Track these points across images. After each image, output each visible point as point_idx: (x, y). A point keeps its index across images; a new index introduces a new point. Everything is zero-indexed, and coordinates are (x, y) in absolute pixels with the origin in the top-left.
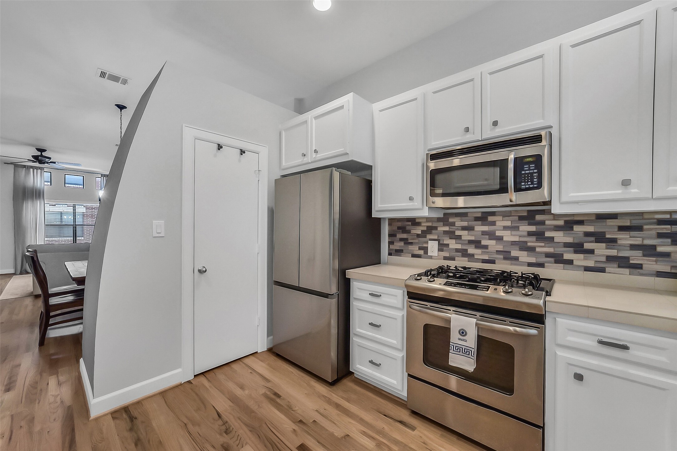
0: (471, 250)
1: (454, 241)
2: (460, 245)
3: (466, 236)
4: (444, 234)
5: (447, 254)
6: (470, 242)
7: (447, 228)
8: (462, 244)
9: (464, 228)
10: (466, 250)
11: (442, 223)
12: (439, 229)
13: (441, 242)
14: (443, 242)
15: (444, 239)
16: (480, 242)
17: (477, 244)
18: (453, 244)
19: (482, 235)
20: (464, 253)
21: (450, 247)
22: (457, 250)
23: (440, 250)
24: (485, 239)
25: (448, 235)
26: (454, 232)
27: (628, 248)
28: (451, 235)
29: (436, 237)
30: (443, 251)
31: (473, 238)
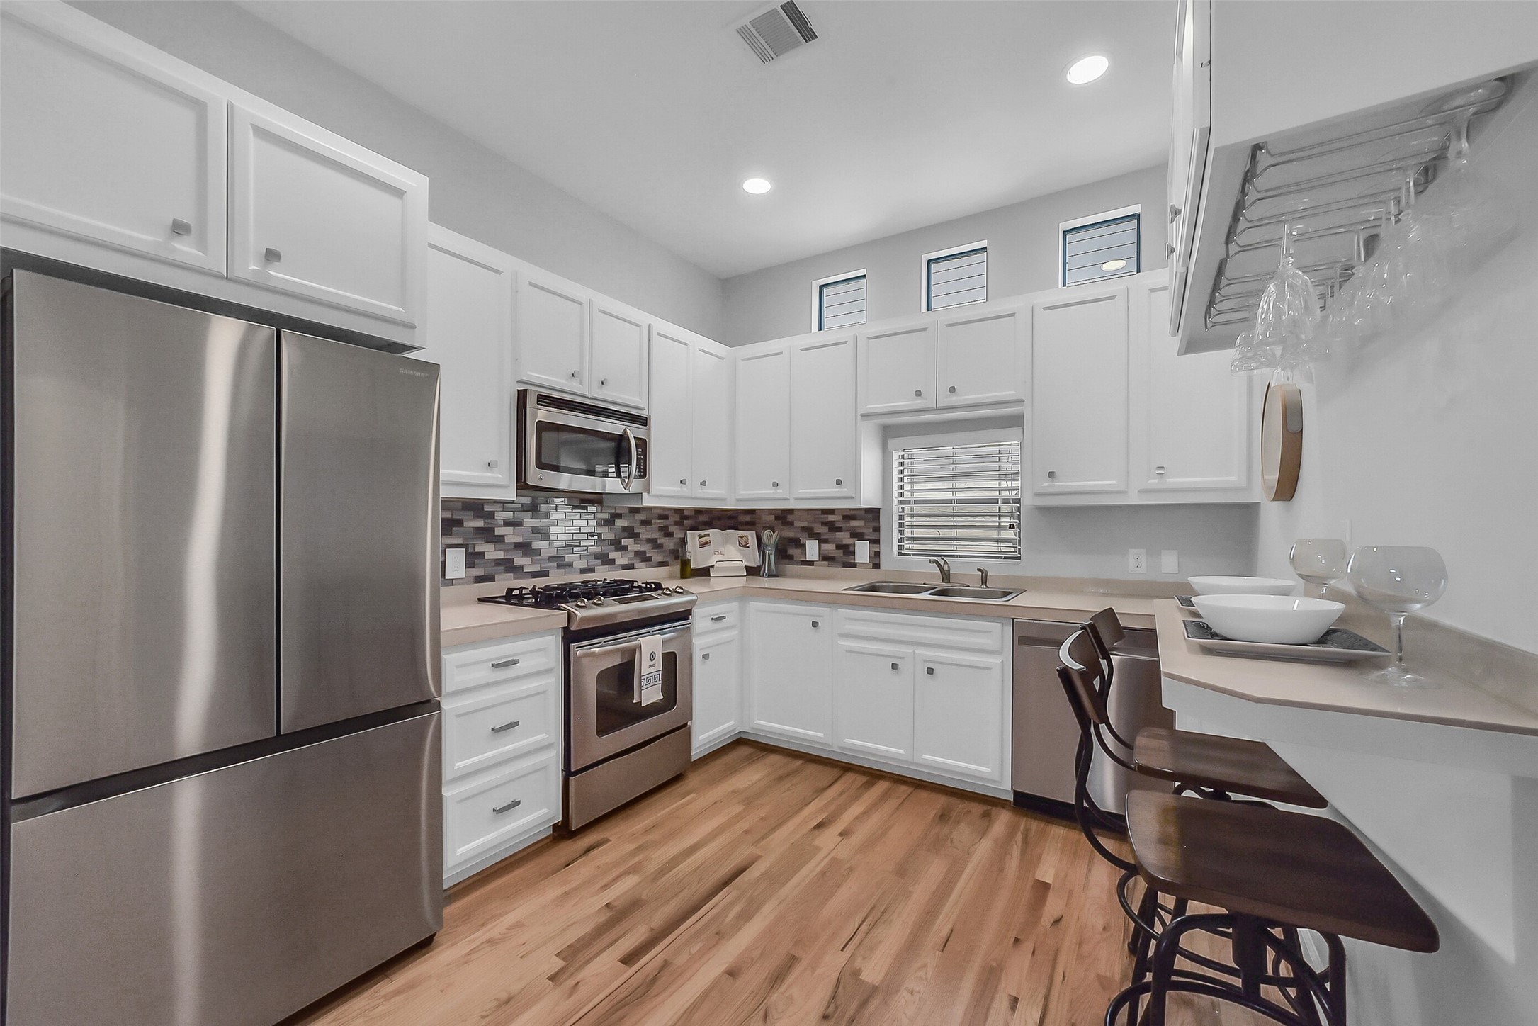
0: (519, 560)
1: (491, 547)
2: (502, 552)
3: (511, 535)
4: (476, 534)
5: (479, 572)
6: (519, 546)
7: (480, 523)
8: (505, 551)
9: (507, 523)
10: (512, 560)
11: (471, 513)
12: (466, 524)
13: (471, 550)
14: (474, 550)
15: (474, 544)
16: (529, 545)
17: (524, 548)
18: (492, 553)
19: (533, 533)
20: (509, 566)
21: (486, 558)
22: (498, 562)
23: (469, 565)
24: (537, 540)
25: (483, 536)
26: (493, 530)
27: (645, 542)
28: (488, 534)
29: (460, 541)
30: (474, 567)
31: (519, 540)
